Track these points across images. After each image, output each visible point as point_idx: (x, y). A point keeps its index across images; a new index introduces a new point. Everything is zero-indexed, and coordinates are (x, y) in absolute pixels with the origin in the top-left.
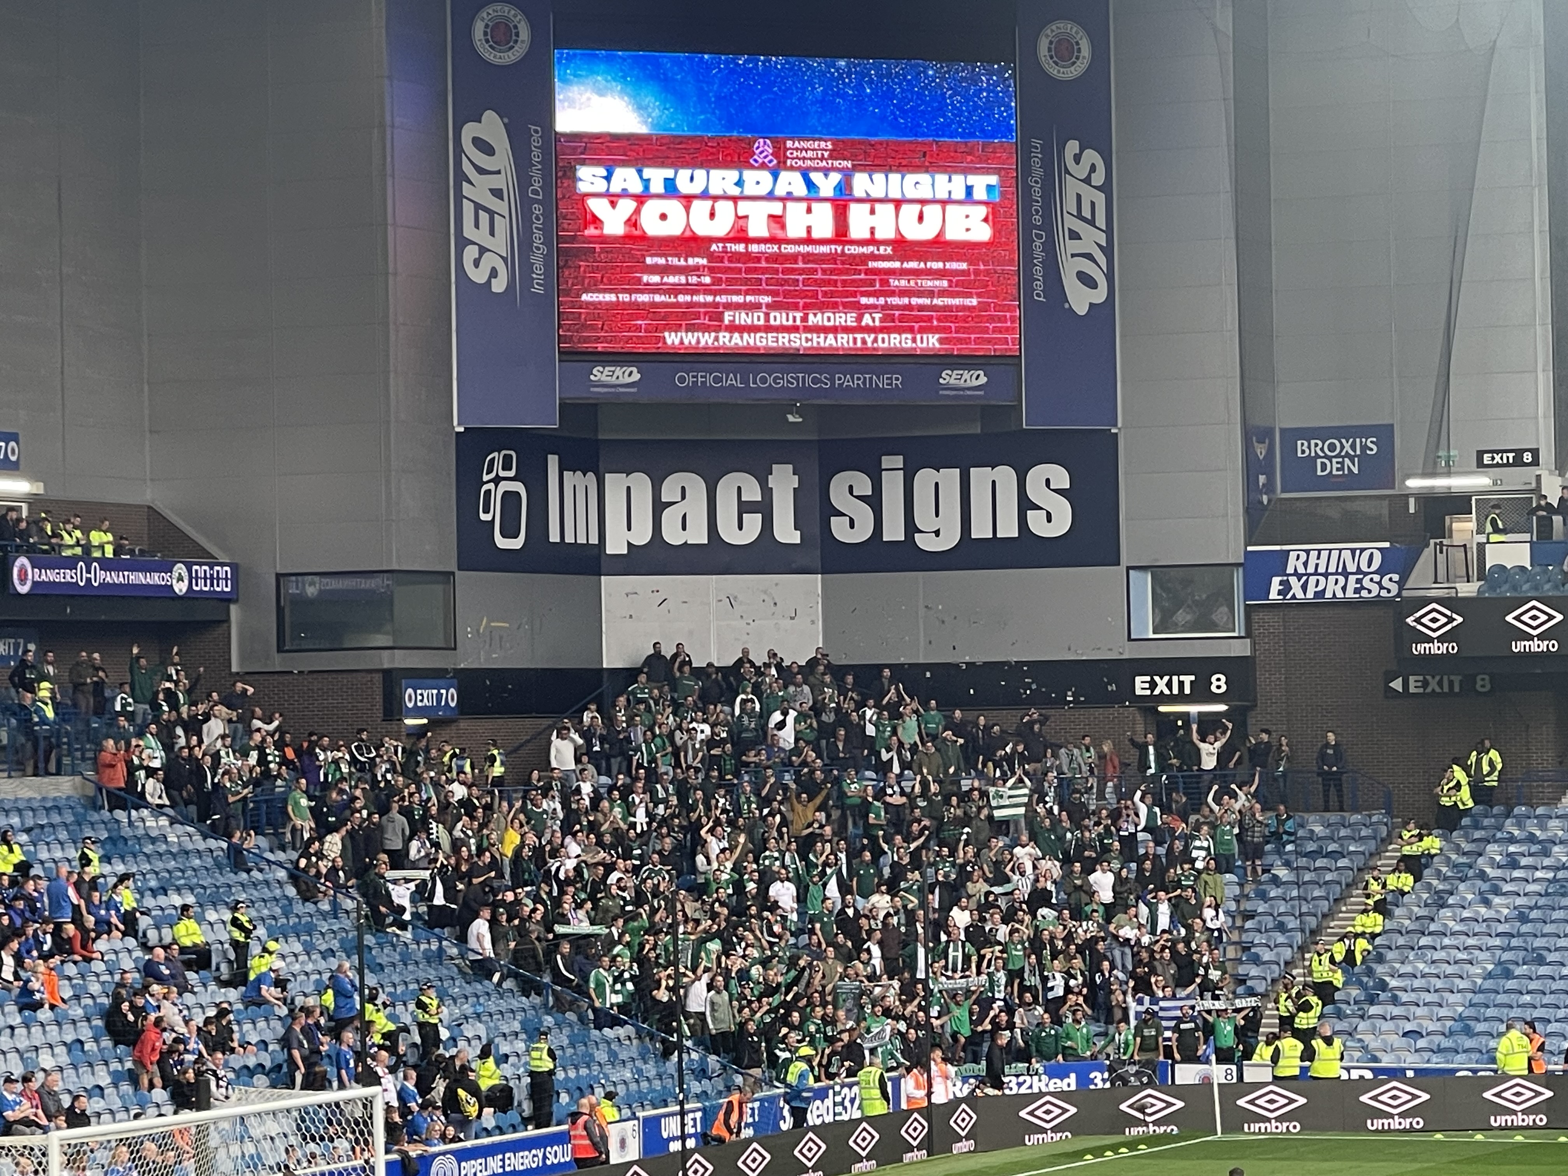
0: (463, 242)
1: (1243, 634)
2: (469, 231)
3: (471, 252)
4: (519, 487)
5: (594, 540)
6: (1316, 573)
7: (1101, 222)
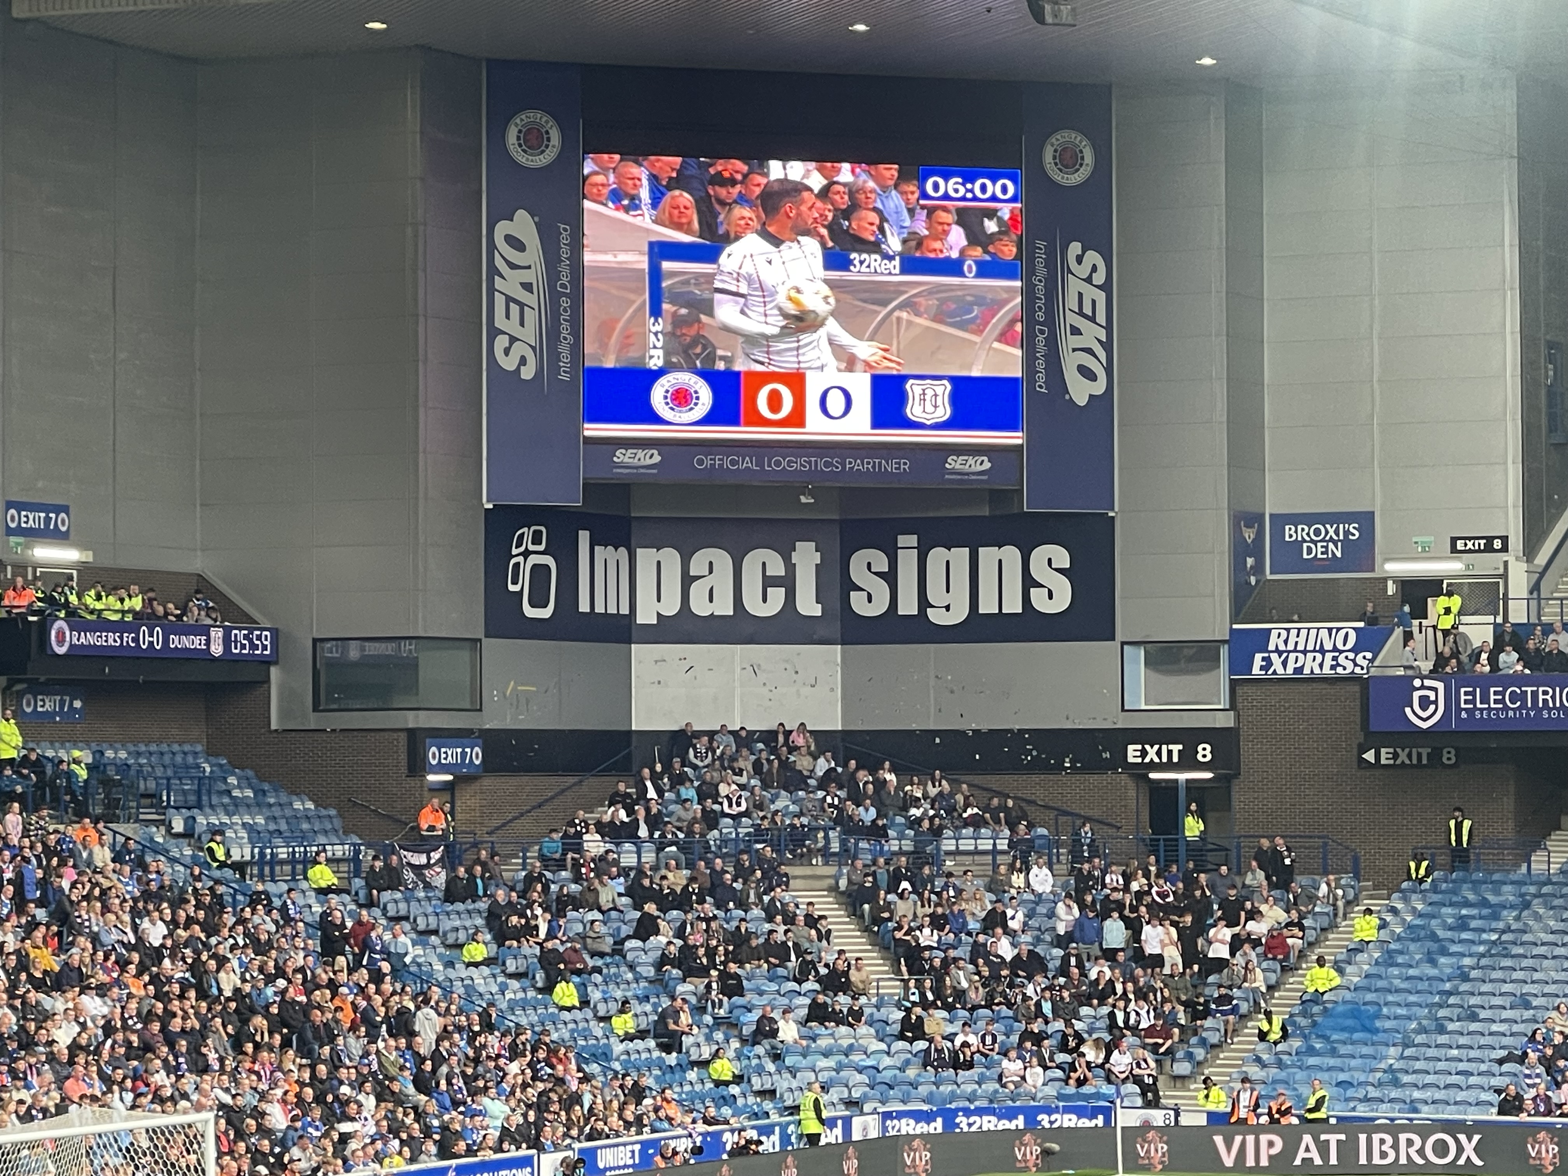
0: (494, 332)
1: (1228, 707)
2: (500, 322)
3: (502, 342)
4: (549, 560)
5: (625, 610)
6: (1295, 651)
7: (1101, 319)
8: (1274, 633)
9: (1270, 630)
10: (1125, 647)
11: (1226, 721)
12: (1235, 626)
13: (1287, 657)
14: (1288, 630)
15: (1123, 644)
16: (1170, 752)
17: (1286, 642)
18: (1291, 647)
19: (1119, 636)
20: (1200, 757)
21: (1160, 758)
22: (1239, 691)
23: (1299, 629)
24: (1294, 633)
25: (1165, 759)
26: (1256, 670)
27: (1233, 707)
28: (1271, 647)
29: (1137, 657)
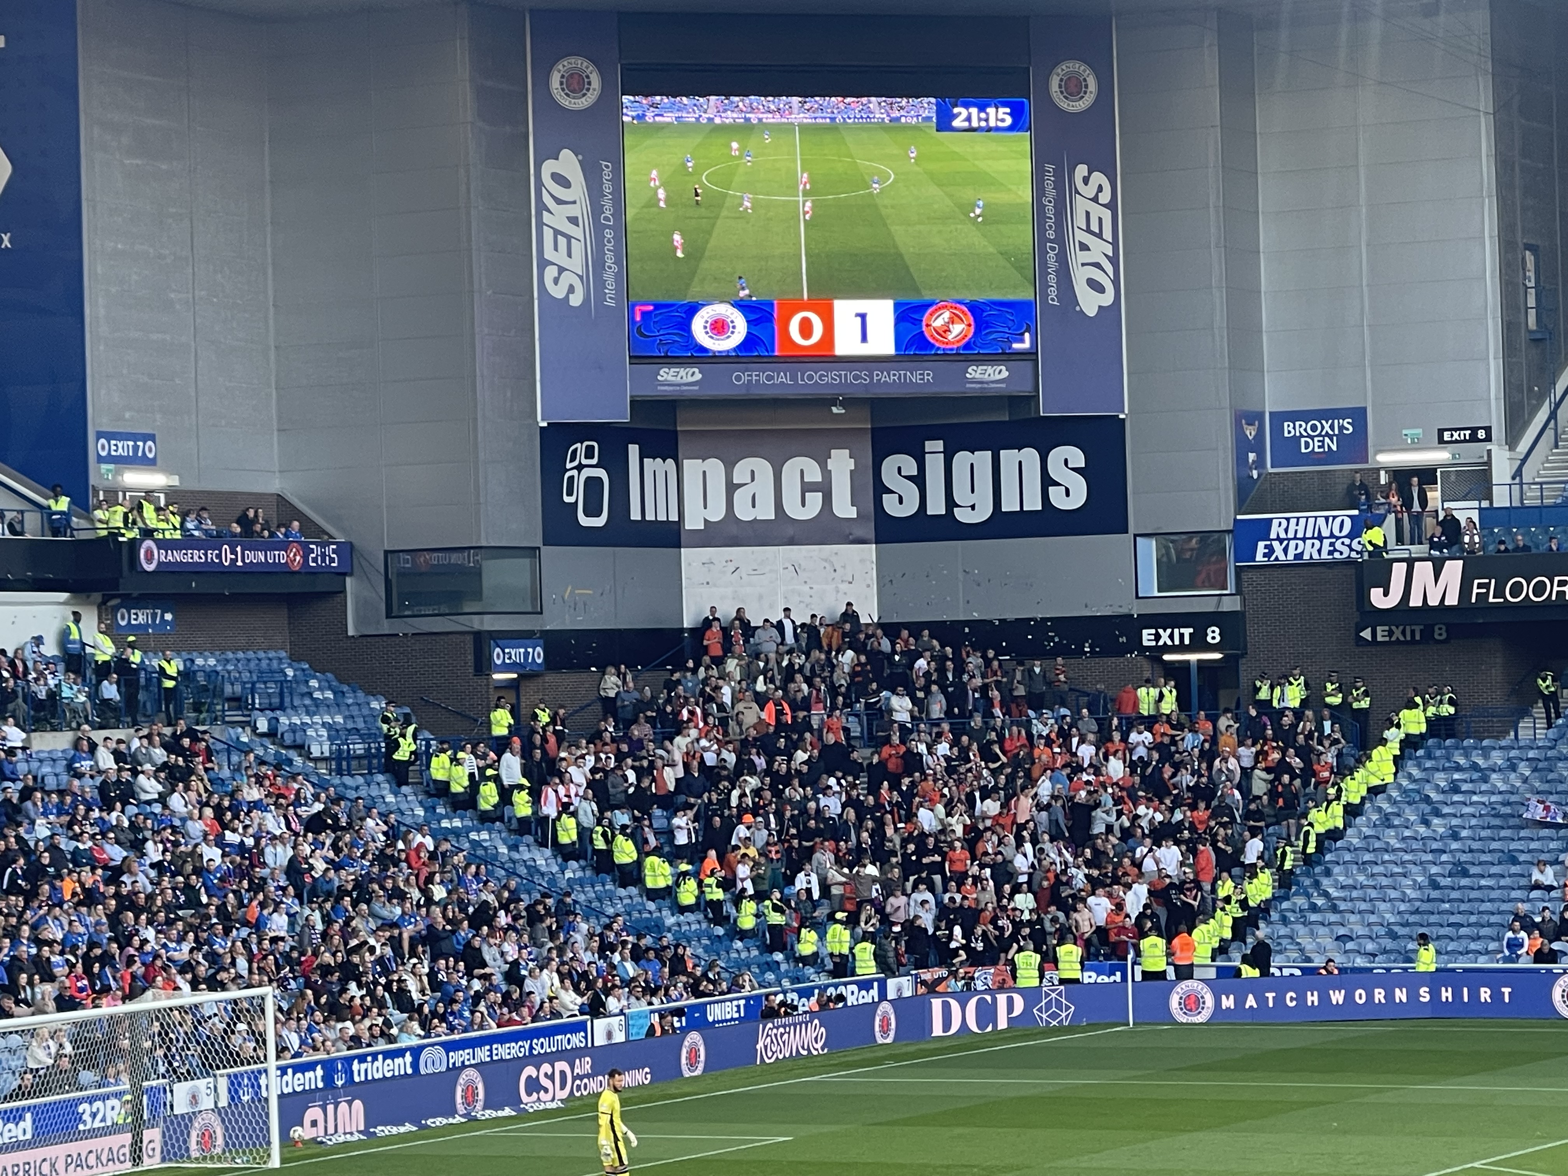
0: (544, 264)
1: (1234, 592)
2: (549, 254)
3: (551, 272)
4: (601, 473)
5: (674, 517)
6: (1295, 538)
7: (1108, 234)
8: (1275, 523)
9: (1271, 519)
10: (1138, 539)
11: (1232, 604)
12: (1239, 517)
13: (1288, 545)
14: (1288, 519)
15: (1135, 536)
16: (1182, 636)
17: (1286, 531)
18: (1291, 535)
19: (1132, 529)
20: (1209, 639)
21: (1173, 640)
22: (1244, 576)
23: (1298, 518)
24: (1293, 522)
25: (1177, 642)
26: (1259, 557)
27: (1239, 592)
28: (1273, 535)
29: (1149, 550)
